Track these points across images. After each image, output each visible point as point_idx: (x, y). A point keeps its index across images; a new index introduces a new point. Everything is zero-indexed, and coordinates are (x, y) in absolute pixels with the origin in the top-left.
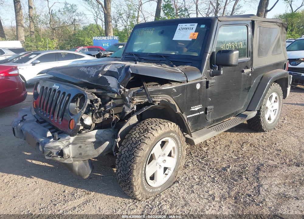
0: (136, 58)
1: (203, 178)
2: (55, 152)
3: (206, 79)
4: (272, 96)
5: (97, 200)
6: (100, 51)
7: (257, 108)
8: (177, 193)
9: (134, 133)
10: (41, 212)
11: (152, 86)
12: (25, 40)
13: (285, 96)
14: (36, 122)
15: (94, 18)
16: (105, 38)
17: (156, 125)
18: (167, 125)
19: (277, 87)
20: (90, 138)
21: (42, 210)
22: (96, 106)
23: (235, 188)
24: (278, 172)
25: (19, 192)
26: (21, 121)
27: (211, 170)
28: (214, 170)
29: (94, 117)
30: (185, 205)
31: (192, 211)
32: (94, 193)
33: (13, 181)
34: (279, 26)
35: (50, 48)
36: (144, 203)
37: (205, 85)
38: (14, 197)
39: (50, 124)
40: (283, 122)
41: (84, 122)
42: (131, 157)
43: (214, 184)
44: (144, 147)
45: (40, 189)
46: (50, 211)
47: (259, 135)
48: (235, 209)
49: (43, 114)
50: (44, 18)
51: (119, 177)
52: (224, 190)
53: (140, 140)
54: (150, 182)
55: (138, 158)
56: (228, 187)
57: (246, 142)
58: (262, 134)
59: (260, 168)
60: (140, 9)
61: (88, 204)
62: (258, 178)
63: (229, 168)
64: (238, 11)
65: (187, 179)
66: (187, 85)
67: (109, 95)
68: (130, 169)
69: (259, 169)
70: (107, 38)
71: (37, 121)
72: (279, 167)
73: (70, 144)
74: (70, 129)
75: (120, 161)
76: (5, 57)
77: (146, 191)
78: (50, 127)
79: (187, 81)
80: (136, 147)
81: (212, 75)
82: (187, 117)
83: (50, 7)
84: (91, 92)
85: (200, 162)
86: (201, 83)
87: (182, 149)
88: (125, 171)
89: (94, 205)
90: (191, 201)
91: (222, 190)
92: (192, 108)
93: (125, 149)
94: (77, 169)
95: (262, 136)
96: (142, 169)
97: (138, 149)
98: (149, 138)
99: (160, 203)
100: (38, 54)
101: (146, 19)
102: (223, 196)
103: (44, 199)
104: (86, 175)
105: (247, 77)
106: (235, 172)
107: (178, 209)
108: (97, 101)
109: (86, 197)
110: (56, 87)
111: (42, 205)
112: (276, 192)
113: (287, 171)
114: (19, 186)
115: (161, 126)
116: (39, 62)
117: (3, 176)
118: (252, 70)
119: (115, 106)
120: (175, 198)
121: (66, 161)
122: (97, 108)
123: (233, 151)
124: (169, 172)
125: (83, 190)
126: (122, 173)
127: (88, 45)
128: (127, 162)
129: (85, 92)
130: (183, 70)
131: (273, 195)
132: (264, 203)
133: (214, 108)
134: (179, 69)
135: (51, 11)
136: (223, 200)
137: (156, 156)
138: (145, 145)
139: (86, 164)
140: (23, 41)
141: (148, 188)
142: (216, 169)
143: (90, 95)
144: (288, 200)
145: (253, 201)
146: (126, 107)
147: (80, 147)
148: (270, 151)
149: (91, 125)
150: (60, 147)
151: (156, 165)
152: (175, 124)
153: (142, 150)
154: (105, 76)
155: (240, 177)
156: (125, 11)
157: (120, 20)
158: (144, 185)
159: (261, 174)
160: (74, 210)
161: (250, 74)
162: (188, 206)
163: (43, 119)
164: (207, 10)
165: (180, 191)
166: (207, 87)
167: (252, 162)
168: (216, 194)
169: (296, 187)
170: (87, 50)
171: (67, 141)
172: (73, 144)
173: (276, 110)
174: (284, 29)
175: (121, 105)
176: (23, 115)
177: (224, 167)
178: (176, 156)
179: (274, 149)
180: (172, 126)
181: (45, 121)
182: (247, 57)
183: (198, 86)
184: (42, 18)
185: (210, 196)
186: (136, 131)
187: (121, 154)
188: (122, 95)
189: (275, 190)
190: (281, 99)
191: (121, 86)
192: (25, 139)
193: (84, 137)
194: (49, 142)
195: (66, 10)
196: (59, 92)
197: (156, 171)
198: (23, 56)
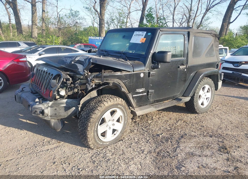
0: (105, 54)
1: (141, 140)
2: (38, 111)
3: (148, 70)
4: (205, 87)
5: (64, 147)
6: (91, 48)
7: (191, 94)
8: (119, 147)
9: (92, 103)
10: (26, 150)
11: (108, 72)
12: (38, 36)
13: (216, 88)
14: (30, 93)
15: (92, 22)
16: (98, 38)
17: (108, 99)
18: (116, 100)
19: (210, 80)
20: (62, 104)
21: (27, 149)
22: (68, 83)
23: (160, 147)
24: (194, 140)
25: (14, 138)
26: (21, 91)
27: (148, 135)
28: (151, 135)
29: (67, 90)
30: (122, 154)
31: (126, 158)
32: (63, 142)
33: (12, 132)
34: (213, 36)
35: (56, 43)
36: (94, 151)
37: (147, 75)
38: (11, 141)
39: (40, 95)
40: (216, 108)
41: (60, 93)
42: (88, 118)
43: (147, 144)
44: (96, 112)
45: (28, 137)
46: (32, 150)
47: (193, 116)
48: (155, 159)
49: (36, 87)
50: (54, 20)
51: (80, 132)
52: (152, 148)
53: (95, 107)
54: (101, 138)
55: (92, 119)
56: (156, 146)
57: (181, 120)
58: (196, 115)
59: (184, 136)
60: (129, 17)
61: (57, 148)
62: (179, 142)
63: (161, 135)
64: (206, 21)
65: (130, 139)
66: (133, 73)
67: (78, 76)
68: (86, 126)
69: (182, 137)
70: (100, 38)
71: (32, 92)
72: (197, 136)
73: (49, 107)
74: (50, 96)
75: (80, 121)
76: (20, 48)
77: (97, 143)
78: (40, 97)
79: (134, 71)
80: (91, 112)
81: (153, 68)
82: (133, 96)
83: (58, 12)
84: (66, 73)
85: (143, 129)
86: (144, 73)
87: (127, 118)
88: (83, 127)
89: (61, 149)
90: (127, 152)
91: (151, 148)
92: (137, 90)
93: (84, 113)
94: (53, 124)
95: (195, 116)
96: (95, 127)
97: (92, 113)
98: (101, 106)
99: (106, 152)
100: (44, 48)
101: (132, 25)
102: (150, 151)
103: (30, 143)
104: (58, 129)
105: (183, 72)
106: (165, 137)
107: (117, 156)
108: (69, 80)
109: (58, 144)
110: (45, 69)
111: (27, 146)
112: (187, 151)
113: (201, 139)
114: (15, 134)
115: (111, 99)
116: (44, 53)
117: (5, 128)
118: (186, 66)
119: (81, 84)
120: (117, 149)
121: (46, 118)
122: (69, 84)
123: (170, 124)
124: (117, 133)
125: (56, 140)
126: (81, 129)
127: (85, 43)
128: (85, 121)
129: (62, 73)
130: (132, 64)
131: (184, 153)
132: (176, 157)
133: (155, 92)
134: (129, 63)
135: (59, 15)
136: (149, 153)
137: (107, 120)
138: (97, 110)
139: (59, 122)
140: (36, 37)
141: (99, 141)
142: (152, 135)
143: (65, 75)
144: (193, 156)
145: (169, 155)
146: (88, 85)
147: (56, 109)
148: (197, 126)
149: (65, 96)
150: (42, 108)
151: (107, 127)
152: (122, 99)
153: (95, 114)
154: (76, 64)
155: (167, 141)
156: (116, 17)
157: (112, 24)
158: (96, 138)
159: (182, 140)
160: (47, 151)
161: (186, 70)
162: (124, 155)
163: (36, 91)
164: (181, 20)
165: (121, 146)
166: (149, 76)
167: (179, 132)
168: (146, 150)
169: (203, 149)
170: (83, 47)
171: (47, 105)
172: (51, 107)
173: (209, 98)
174: (217, 39)
175: (85, 84)
176: (22, 87)
177: (159, 134)
178: (123, 122)
179: (200, 125)
180: (120, 101)
181: (37, 93)
182: (184, 57)
183: (142, 75)
184: (52, 20)
185: (141, 150)
186: (93, 102)
187: (82, 116)
188: (85, 77)
189: (188, 150)
190: (213, 90)
191: (85, 70)
192: (22, 104)
193: (59, 103)
194: (36, 104)
195: (71, 15)
196: (47, 73)
197: (106, 131)
198: (34, 49)
